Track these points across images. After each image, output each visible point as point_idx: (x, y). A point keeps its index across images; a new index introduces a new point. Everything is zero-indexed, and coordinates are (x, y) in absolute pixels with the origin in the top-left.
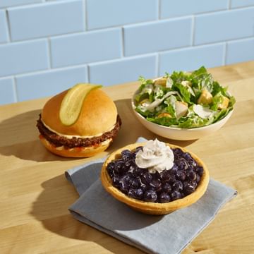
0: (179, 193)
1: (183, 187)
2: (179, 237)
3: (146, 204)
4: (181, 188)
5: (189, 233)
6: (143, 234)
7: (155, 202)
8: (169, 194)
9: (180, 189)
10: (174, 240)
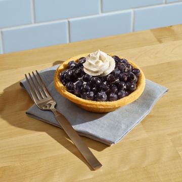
0: (124, 92)
1: (127, 87)
2: (123, 126)
3: (98, 103)
4: (125, 87)
5: (131, 122)
6: (91, 125)
7: (106, 101)
8: (117, 93)
9: (125, 89)
10: (119, 129)
